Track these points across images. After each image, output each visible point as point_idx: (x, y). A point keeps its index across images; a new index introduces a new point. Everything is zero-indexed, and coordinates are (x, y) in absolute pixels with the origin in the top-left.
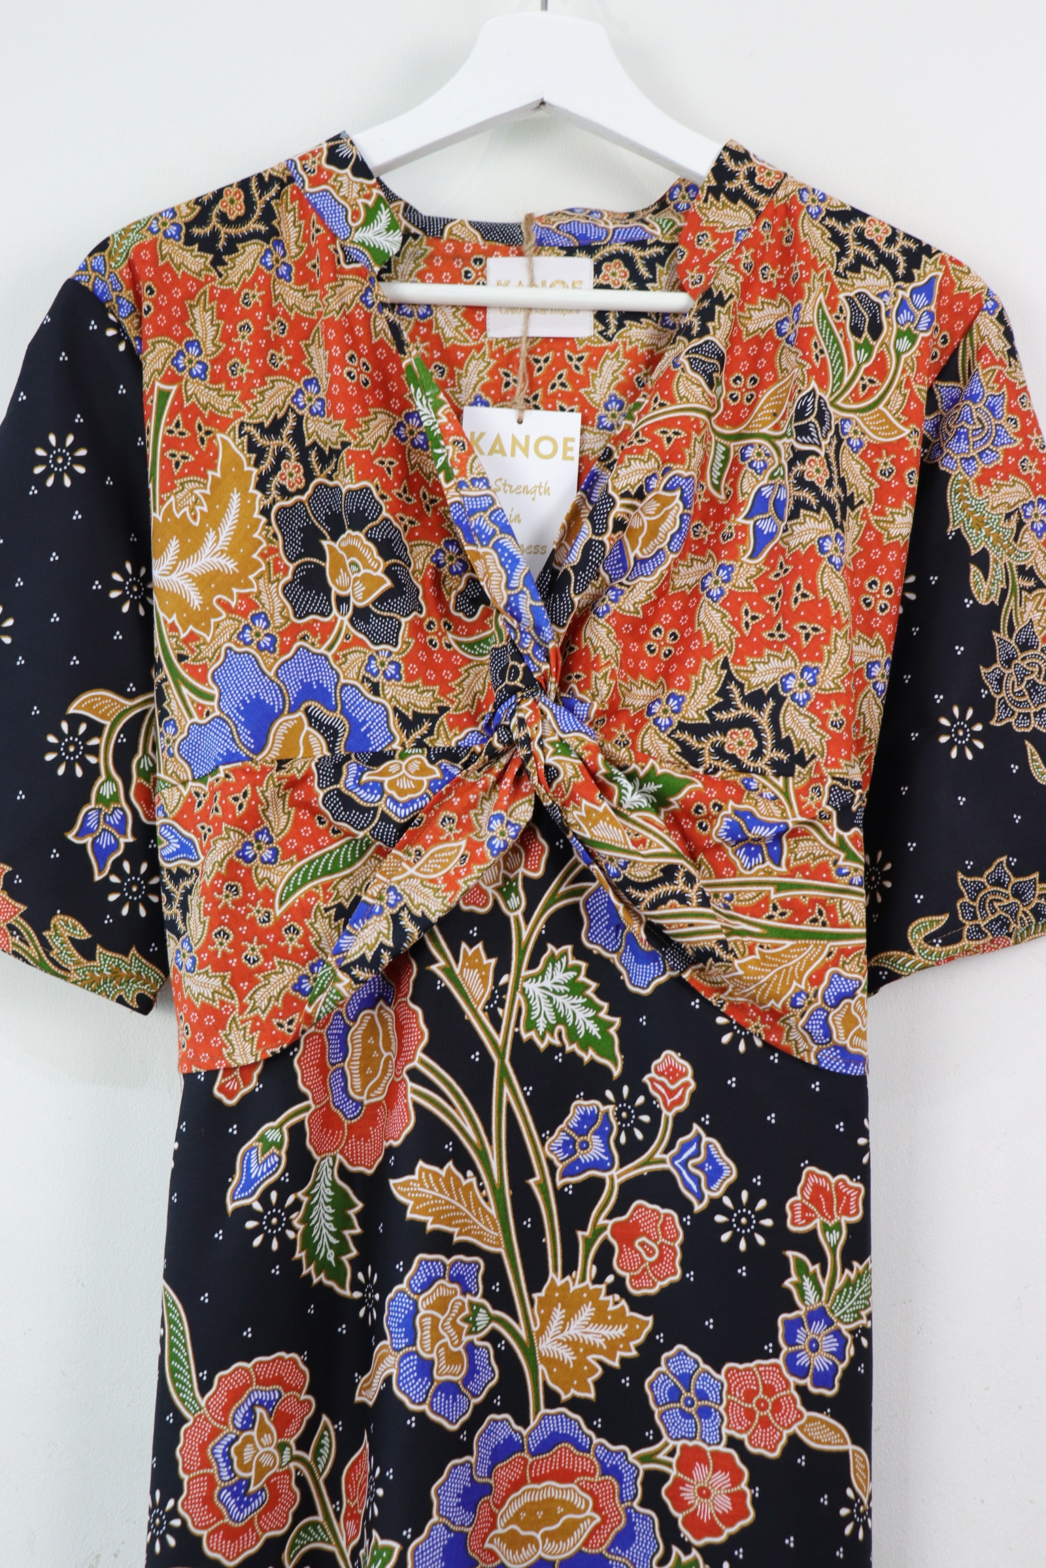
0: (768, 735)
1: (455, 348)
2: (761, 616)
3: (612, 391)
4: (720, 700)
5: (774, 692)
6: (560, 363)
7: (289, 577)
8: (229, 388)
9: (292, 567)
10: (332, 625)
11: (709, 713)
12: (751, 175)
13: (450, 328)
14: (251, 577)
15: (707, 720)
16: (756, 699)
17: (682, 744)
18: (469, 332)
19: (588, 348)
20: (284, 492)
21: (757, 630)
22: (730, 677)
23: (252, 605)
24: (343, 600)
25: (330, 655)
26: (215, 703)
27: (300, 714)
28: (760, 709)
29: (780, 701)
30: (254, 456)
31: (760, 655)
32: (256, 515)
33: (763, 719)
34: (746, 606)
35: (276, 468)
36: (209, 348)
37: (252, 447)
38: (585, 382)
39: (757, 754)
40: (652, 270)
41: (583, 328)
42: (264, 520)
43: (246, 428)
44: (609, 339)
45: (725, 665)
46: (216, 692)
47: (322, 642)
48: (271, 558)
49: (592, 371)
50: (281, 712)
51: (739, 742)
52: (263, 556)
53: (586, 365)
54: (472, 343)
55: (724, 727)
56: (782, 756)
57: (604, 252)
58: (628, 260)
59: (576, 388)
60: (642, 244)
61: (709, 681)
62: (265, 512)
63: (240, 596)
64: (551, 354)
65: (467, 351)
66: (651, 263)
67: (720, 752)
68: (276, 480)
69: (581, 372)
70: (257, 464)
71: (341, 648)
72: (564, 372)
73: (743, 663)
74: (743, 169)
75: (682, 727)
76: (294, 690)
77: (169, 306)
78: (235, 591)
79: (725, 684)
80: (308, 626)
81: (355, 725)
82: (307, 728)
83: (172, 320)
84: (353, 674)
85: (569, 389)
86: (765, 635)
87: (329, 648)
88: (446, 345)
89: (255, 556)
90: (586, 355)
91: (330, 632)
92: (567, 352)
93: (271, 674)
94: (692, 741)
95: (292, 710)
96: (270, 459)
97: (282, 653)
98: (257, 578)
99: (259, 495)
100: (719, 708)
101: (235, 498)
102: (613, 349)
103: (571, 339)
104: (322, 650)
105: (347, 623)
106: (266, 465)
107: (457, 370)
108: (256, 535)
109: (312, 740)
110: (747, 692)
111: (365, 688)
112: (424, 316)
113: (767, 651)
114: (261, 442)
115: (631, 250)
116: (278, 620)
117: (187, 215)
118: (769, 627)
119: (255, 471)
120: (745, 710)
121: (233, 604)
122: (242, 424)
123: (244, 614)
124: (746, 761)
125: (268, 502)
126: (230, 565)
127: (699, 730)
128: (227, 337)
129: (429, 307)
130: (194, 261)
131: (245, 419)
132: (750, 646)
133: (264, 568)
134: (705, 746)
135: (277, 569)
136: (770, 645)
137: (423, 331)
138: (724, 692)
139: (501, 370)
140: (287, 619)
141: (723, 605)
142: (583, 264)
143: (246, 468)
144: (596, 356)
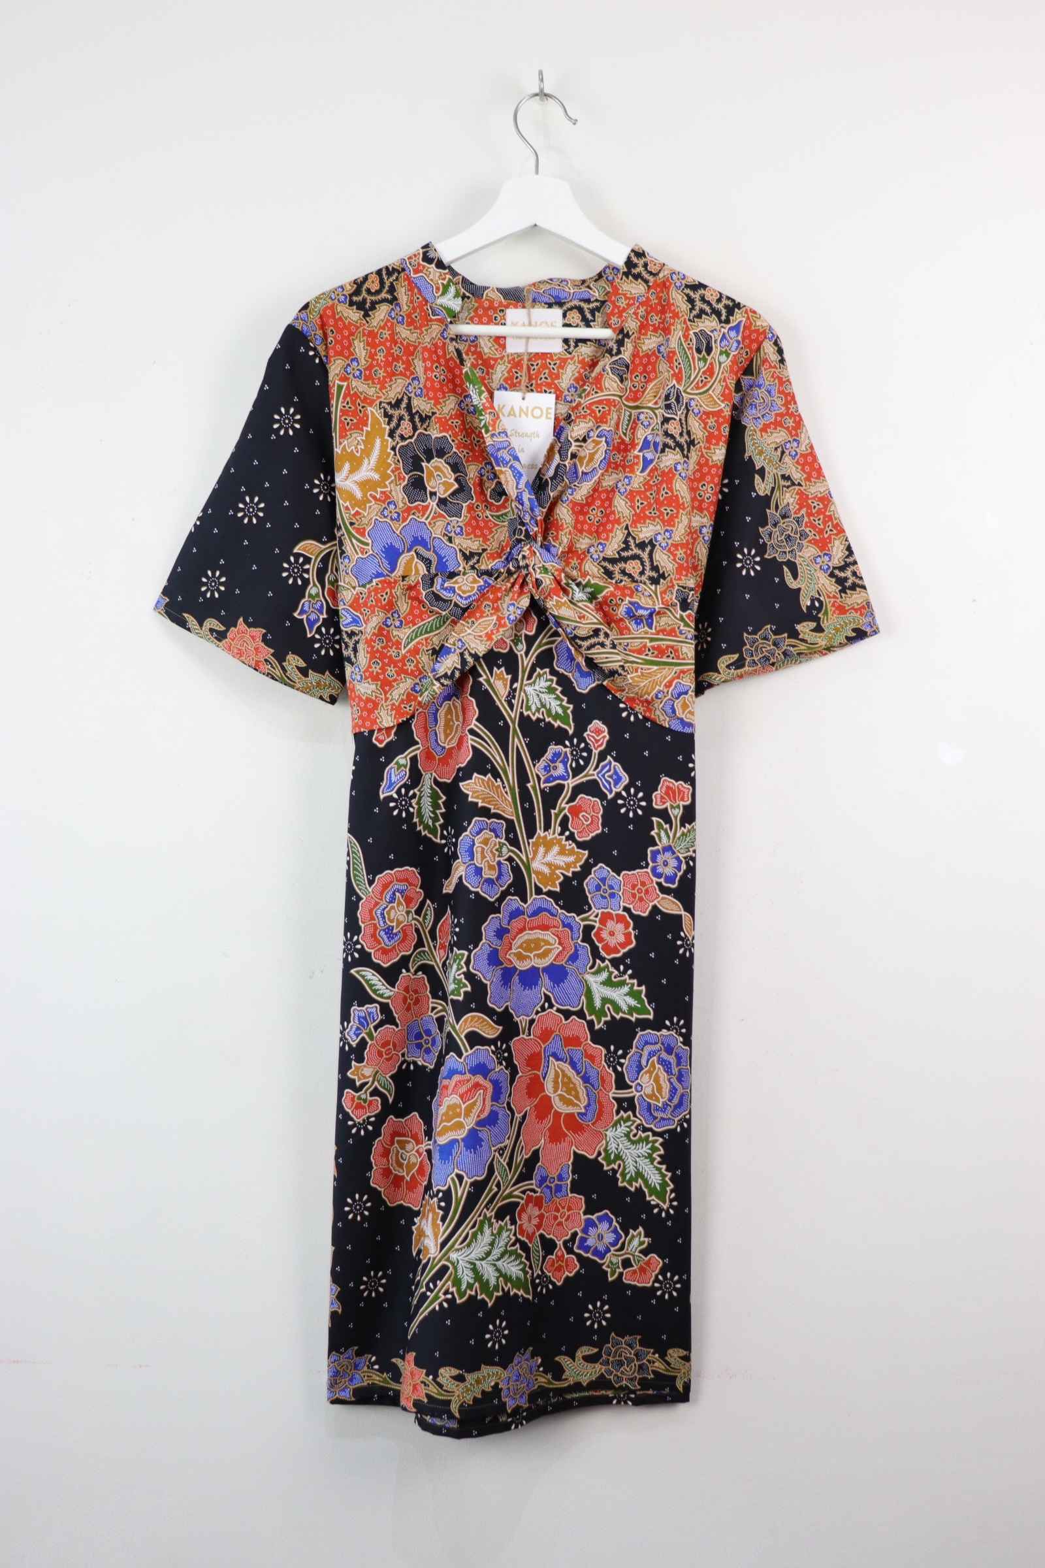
0: (647, 564)
1: (489, 358)
2: (645, 503)
3: (572, 382)
4: (624, 546)
5: (651, 542)
6: (544, 366)
7: (406, 482)
8: (373, 383)
9: (407, 477)
10: (427, 507)
11: (618, 553)
12: (645, 265)
13: (487, 348)
14: (387, 483)
15: (617, 556)
16: (642, 546)
17: (605, 568)
18: (496, 350)
19: (559, 358)
20: (403, 438)
21: (643, 510)
22: (629, 534)
23: (387, 497)
24: (433, 494)
25: (427, 522)
26: (370, 547)
27: (413, 553)
28: (643, 550)
29: (653, 546)
30: (387, 419)
31: (644, 523)
32: (389, 450)
33: (645, 556)
34: (638, 498)
35: (398, 425)
36: (363, 362)
37: (386, 415)
38: (558, 377)
39: (642, 573)
40: (593, 315)
41: (557, 348)
42: (393, 453)
43: (383, 405)
44: (570, 353)
45: (627, 528)
46: (370, 542)
47: (423, 516)
48: (396, 473)
49: (561, 371)
50: (403, 552)
51: (633, 567)
52: (393, 471)
53: (558, 368)
54: (498, 356)
55: (625, 560)
56: (654, 574)
57: (568, 305)
58: (580, 310)
59: (553, 380)
60: (588, 301)
61: (618, 536)
62: (393, 449)
63: (382, 492)
64: (540, 362)
65: (496, 360)
66: (592, 311)
67: (623, 572)
68: (398, 432)
69: (556, 371)
70: (389, 424)
71: (432, 519)
72: (547, 371)
73: (636, 527)
74: (641, 262)
75: (605, 559)
76: (409, 540)
77: (342, 340)
78: (379, 490)
79: (626, 537)
80: (416, 508)
81: (440, 558)
82: (416, 560)
83: (343, 347)
84: (439, 532)
85: (549, 380)
86: (647, 513)
87: (427, 519)
88: (485, 357)
89: (389, 472)
90: (558, 362)
91: (427, 510)
92: (548, 361)
93: (398, 532)
94: (610, 567)
95: (409, 551)
96: (395, 420)
97: (403, 522)
98: (390, 483)
99: (390, 440)
100: (623, 550)
101: (378, 441)
102: (572, 359)
103: (550, 354)
104: (423, 520)
105: (435, 506)
106: (393, 424)
107: (491, 371)
108: (389, 461)
109: (419, 566)
110: (637, 542)
111: (445, 539)
112: (473, 341)
113: (648, 521)
114: (391, 412)
115: (582, 304)
116: (401, 505)
117: (349, 289)
118: (649, 509)
119: (388, 427)
120: (637, 551)
121: (378, 496)
122: (381, 403)
123: (384, 502)
124: (637, 577)
125: (394, 443)
126: (376, 476)
127: (613, 561)
128: (372, 356)
129: (476, 337)
130: (354, 315)
131: (382, 400)
132: (639, 518)
133: (393, 478)
134: (616, 569)
135: (400, 478)
136: (649, 518)
137: (473, 349)
138: (626, 542)
139: (514, 370)
140: (405, 504)
141: (626, 497)
142: (557, 312)
143: (383, 426)
144: (563, 363)
